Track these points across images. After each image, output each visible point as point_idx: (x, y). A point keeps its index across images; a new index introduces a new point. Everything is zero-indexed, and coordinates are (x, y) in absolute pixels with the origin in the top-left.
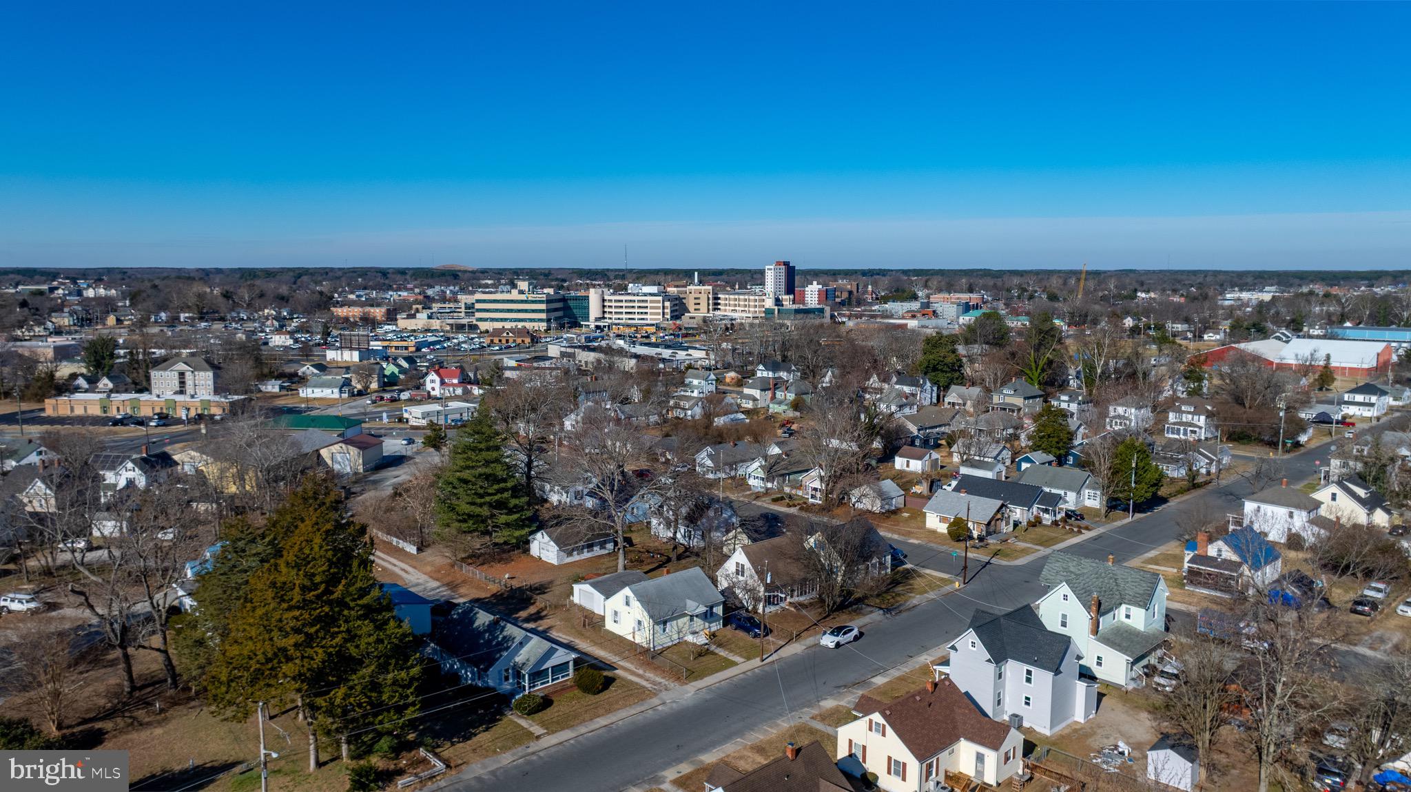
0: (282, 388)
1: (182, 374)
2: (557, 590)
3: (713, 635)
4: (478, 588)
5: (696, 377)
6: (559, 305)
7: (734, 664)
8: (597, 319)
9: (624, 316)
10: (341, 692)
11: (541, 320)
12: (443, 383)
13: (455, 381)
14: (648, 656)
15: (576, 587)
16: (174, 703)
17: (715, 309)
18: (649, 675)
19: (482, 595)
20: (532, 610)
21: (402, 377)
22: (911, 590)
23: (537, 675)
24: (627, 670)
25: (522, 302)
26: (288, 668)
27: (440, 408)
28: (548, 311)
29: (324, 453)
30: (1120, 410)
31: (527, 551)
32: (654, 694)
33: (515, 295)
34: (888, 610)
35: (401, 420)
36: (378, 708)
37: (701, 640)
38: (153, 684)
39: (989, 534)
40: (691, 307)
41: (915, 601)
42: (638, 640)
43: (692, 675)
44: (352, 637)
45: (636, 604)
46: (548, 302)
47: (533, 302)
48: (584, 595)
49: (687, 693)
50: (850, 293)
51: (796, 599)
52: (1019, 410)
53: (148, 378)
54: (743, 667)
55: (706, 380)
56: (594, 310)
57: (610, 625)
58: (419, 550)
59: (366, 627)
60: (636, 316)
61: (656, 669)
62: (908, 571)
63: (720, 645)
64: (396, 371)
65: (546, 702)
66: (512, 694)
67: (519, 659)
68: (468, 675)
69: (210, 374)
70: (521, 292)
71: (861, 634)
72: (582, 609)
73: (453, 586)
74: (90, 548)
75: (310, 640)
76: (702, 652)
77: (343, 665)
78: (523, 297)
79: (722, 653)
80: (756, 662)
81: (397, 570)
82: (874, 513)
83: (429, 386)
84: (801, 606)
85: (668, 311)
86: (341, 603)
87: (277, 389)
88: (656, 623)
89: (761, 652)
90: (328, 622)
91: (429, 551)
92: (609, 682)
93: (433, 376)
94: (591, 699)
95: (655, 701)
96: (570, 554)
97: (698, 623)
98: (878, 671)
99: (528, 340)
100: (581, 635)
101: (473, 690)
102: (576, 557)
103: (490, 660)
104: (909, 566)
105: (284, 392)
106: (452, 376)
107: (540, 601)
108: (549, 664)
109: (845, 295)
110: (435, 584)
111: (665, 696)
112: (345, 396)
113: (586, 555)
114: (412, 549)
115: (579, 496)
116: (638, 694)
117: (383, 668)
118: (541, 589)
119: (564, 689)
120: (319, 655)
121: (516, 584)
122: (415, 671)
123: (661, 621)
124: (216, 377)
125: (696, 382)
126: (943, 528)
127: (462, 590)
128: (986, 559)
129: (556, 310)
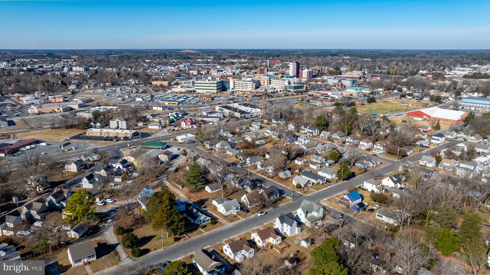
0: (143, 124)
1: (118, 122)
2: (210, 200)
3: (238, 213)
4: (194, 199)
5: (255, 124)
6: (221, 84)
7: (240, 219)
8: (232, 89)
9: (241, 88)
10: (173, 226)
11: (215, 89)
12: (186, 124)
13: (189, 124)
14: (225, 217)
15: (213, 201)
16: (143, 224)
17: (270, 84)
18: (224, 221)
19: (195, 201)
20: (205, 205)
21: (175, 120)
22: (281, 202)
23: (204, 222)
24: (221, 220)
25: (209, 84)
26: (165, 223)
27: (185, 137)
28: (217, 86)
29: (159, 156)
30: (363, 143)
31: (204, 189)
32: (224, 225)
33: (207, 81)
34: (274, 207)
35: (176, 140)
36: (178, 228)
37: (235, 214)
38: (138, 219)
39: (305, 187)
40: (262, 84)
41: (281, 205)
42: (223, 213)
43: (232, 221)
44: (174, 218)
45: (223, 207)
46: (217, 84)
47: (212, 84)
48: (214, 203)
49: (230, 225)
50: (319, 71)
51: (256, 204)
52: (338, 140)
53: (109, 122)
54: (242, 220)
55: (257, 125)
56: (231, 86)
57: (218, 210)
58: (183, 187)
59: (176, 216)
60: (244, 88)
61: (226, 220)
62: (284, 197)
63: (239, 215)
64: (173, 118)
65: (205, 226)
66: (200, 224)
67: (201, 219)
68: (192, 221)
69: (125, 122)
70: (209, 80)
71: (266, 213)
72: (214, 205)
73: (189, 198)
74: (115, 185)
75: (167, 219)
76: (235, 216)
77: (172, 222)
78: (209, 82)
79: (239, 216)
80: (244, 219)
81: (178, 193)
82: (283, 179)
83: (182, 125)
84: (256, 206)
85: (254, 86)
86: (172, 213)
87: (142, 125)
88: (226, 211)
89: (246, 216)
90: (170, 216)
91: (184, 188)
92: (216, 222)
93: (183, 122)
94: (213, 226)
95: (224, 226)
96: (213, 191)
97: (235, 211)
98: (266, 222)
99: (210, 99)
100: (213, 211)
101: (193, 223)
102: (214, 191)
103: (196, 219)
104: (284, 195)
105: (144, 126)
106: (188, 122)
107: (206, 203)
108: (206, 220)
109: (317, 72)
110: (186, 197)
111: (226, 225)
112: (160, 128)
113: (217, 191)
114: (181, 188)
115: (217, 172)
116: (222, 224)
117: (179, 222)
118: (206, 200)
119: (209, 223)
120: (169, 221)
121: (202, 198)
122: (184, 223)
123: (227, 210)
124: (127, 123)
125: (254, 126)
126: (296, 184)
127: (191, 199)
128: (301, 194)
129: (219, 86)
